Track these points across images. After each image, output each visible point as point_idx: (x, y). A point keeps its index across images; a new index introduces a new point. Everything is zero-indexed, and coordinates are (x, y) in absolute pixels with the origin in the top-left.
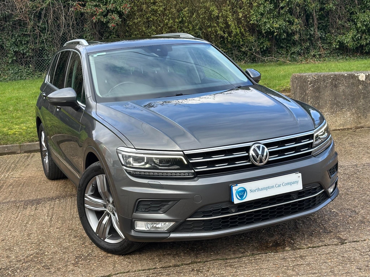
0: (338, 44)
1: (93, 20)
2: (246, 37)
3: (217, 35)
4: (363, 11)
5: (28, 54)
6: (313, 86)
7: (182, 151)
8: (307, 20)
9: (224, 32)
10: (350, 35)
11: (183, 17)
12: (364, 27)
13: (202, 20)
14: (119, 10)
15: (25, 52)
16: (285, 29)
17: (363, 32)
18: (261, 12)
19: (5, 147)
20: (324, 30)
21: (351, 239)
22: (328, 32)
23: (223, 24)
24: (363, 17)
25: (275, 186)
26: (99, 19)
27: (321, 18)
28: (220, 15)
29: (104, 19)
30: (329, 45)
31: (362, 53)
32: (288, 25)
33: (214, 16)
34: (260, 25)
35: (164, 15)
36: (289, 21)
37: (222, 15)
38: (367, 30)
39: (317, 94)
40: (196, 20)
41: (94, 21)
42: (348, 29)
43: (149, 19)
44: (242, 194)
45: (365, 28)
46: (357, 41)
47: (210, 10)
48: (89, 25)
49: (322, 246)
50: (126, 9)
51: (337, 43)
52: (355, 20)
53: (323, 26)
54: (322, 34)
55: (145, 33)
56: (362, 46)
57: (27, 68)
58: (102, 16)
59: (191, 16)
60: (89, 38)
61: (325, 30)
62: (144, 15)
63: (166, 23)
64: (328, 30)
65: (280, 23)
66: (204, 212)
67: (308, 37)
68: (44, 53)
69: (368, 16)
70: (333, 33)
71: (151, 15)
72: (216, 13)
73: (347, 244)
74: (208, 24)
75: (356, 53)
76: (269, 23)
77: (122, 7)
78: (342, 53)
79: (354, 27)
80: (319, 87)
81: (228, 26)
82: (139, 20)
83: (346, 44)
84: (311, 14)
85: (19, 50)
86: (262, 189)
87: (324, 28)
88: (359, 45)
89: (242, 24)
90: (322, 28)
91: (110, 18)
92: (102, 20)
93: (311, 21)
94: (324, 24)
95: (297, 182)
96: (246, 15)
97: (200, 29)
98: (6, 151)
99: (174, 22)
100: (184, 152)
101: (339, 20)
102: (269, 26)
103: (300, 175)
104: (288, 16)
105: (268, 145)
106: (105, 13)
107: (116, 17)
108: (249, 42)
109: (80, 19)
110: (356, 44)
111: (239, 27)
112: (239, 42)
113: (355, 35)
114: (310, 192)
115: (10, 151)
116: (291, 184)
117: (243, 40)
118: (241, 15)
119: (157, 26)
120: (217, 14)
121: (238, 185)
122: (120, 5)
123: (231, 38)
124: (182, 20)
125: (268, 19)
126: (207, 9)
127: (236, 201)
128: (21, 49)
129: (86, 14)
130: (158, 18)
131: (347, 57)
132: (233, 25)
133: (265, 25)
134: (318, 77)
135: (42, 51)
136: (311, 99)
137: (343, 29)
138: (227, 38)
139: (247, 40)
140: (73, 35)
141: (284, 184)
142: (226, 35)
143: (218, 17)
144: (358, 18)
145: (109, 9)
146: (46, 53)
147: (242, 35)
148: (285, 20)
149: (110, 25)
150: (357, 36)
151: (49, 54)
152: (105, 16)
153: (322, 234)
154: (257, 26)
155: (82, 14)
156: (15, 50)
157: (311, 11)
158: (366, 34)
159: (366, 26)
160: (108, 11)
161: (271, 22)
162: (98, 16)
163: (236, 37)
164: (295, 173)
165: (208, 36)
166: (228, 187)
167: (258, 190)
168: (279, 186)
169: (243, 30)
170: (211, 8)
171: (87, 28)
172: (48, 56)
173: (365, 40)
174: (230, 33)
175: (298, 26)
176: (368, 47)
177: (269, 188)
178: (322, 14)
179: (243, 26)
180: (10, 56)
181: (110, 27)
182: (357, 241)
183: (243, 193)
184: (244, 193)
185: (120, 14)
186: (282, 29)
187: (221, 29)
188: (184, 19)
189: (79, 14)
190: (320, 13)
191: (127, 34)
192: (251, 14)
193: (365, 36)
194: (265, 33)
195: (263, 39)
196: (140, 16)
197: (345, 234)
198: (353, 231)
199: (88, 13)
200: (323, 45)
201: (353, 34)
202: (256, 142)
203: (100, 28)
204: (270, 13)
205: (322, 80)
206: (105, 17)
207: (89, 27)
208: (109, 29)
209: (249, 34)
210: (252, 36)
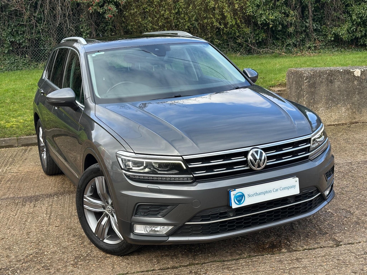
0: (334, 36)
1: (89, 10)
2: (242, 28)
3: (213, 27)
4: (358, 3)
5: (24, 44)
6: (309, 82)
7: (181, 156)
8: (303, 12)
9: (220, 24)
10: (346, 27)
11: (180, 8)
12: (359, 20)
13: (199, 12)
15: (21, 42)
16: (281, 21)
17: (358, 24)
18: (257, 4)
19: (2, 140)
20: (319, 22)
21: (346, 241)
22: (324, 24)
23: (219, 16)
24: (358, 10)
25: (272, 191)
26: (95, 10)
27: (316, 10)
28: (216, 6)
30: (324, 37)
31: (357, 45)
32: (284, 17)
33: (210, 7)
34: (255, 17)
35: (160, 6)
36: (285, 13)
37: (218, 6)
38: (362, 23)
39: (313, 90)
40: (192, 11)
41: (91, 11)
42: (343, 21)
43: (146, 10)
44: (240, 198)
45: (361, 20)
46: (352, 33)
47: (207, 1)
48: (85, 16)
49: (318, 248)
51: (332, 35)
52: (351, 12)
53: (319, 18)
54: (317, 26)
55: (141, 24)
56: (357, 39)
57: (23, 59)
58: (99, 7)
59: (187, 8)
60: (86, 28)
61: (321, 22)
62: (140, 6)
63: (162, 14)
64: (323, 22)
65: (275, 14)
66: (202, 217)
67: (304, 29)
68: (40, 43)
69: (364, 9)
70: (328, 25)
71: (148, 6)
72: (212, 4)
73: (343, 246)
74: (205, 16)
75: (351, 45)
76: (265, 15)
78: (337, 45)
79: (349, 19)
80: (315, 83)
81: (224, 18)
82: (135, 10)
83: (341, 36)
84: (307, 6)
85: (15, 40)
86: (260, 194)
87: (319, 20)
88: (354, 38)
89: (238, 15)
90: (317, 20)
91: (107, 9)
92: (99, 11)
93: (307, 13)
94: (320, 16)
95: (294, 187)
96: (242, 7)
97: (196, 20)
98: (4, 144)
99: (171, 13)
100: (183, 157)
101: (335, 12)
102: (265, 18)
103: (297, 179)
104: (284, 7)
105: (265, 150)
106: (101, 3)
107: (113, 7)
108: (245, 33)
109: (76, 9)
110: (351, 36)
111: (235, 19)
112: (235, 33)
113: (350, 28)
114: (307, 196)
115: (7, 145)
116: (288, 188)
117: (238, 31)
118: (237, 6)
119: (153, 17)
120: (213, 6)
121: (236, 189)
123: (227, 29)
124: (179, 11)
125: (264, 10)
127: (234, 206)
128: (17, 40)
129: (82, 5)
130: (154, 9)
131: (342, 49)
132: (229, 16)
133: (261, 17)
134: (314, 72)
135: (38, 41)
136: (306, 94)
137: (338, 21)
138: (223, 30)
139: (243, 32)
140: (69, 25)
141: (281, 189)
142: (222, 26)
143: (214, 9)
144: (353, 11)
146: (42, 44)
147: (238, 26)
148: (280, 13)
149: (107, 16)
150: (352, 29)
151: (45, 45)
152: (102, 6)
153: (317, 236)
154: (253, 17)
155: (78, 4)
156: (11, 41)
157: (307, 3)
158: (361, 26)
159: (361, 18)
160: (105, 2)
161: (267, 14)
162: (94, 6)
163: (231, 28)
164: (292, 178)
165: (204, 27)
166: (226, 192)
167: (256, 195)
168: (277, 190)
169: (239, 21)
171: (84, 18)
172: (44, 46)
173: (360, 33)
174: (226, 25)
175: (293, 18)
176: (363, 39)
177: (266, 192)
178: (317, 6)
179: (239, 18)
180: (6, 46)
181: (107, 18)
182: (352, 244)
183: (241, 198)
184: (242, 198)
185: (117, 5)
186: (278, 21)
187: (217, 21)
188: (181, 10)
189: (75, 4)
190: (316, 5)
191: (123, 25)
192: (247, 5)
193: (360, 28)
194: (261, 24)
195: (258, 31)
196: (137, 7)
197: (341, 236)
198: (348, 233)
199: (84, 3)
200: (318, 37)
201: (349, 27)
202: (254, 146)
203: (96, 19)
204: (266, 5)
205: (317, 75)
206: (102, 8)
207: (85, 17)
208: (105, 19)
209: (245, 26)
210: (248, 27)
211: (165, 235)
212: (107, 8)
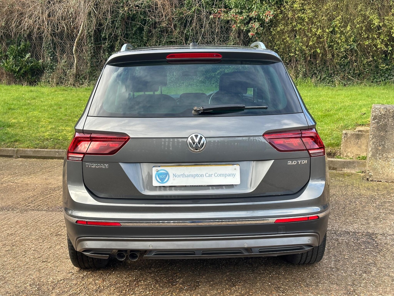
1: (233, 29)
3: (377, 50)
6: (378, 123)
9: (387, 45)
11: (336, 26)
13: (358, 31)
14: (261, 17)
26: (239, 27)
28: (380, 25)
29: (244, 28)
33: (374, 26)
35: (312, 23)
39: (382, 134)
40: (350, 31)
43: (294, 29)
50: (268, 16)
58: (243, 25)
59: (345, 26)
62: (289, 24)
72: (376, 22)
74: (366, 36)
77: (264, 15)
82: (283, 27)
92: (242, 28)
98: (57, 155)
99: (324, 32)
106: (247, 21)
107: (256, 25)
109: (225, 27)
115: (60, 156)
120: (377, 24)
122: (263, 12)
124: (334, 30)
126: (365, 17)
136: (373, 138)
143: (379, 28)
145: (252, 16)
149: (249, 35)
155: (228, 22)
160: (251, 19)
162: (239, 23)
170: (371, 17)
171: (232, 37)
188: (336, 29)
189: (225, 22)
191: (270, 44)
196: (285, 25)
206: (247, 26)
212: (252, 25)
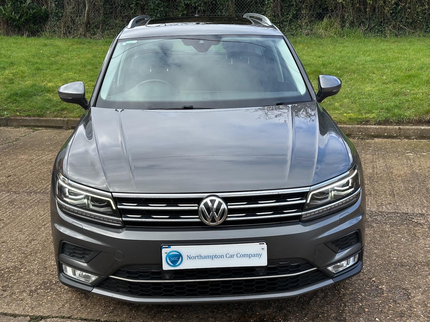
5: (199, 8)
7: (111, 193)
15: (197, 5)
25: (225, 256)
44: (175, 259)
66: (128, 272)
68: (217, 8)
85: (190, 3)
86: (206, 257)
95: (259, 255)
100: (113, 194)
103: (265, 246)
105: (227, 200)
114: (288, 270)
116: (249, 256)
121: (171, 246)
127: (166, 267)
128: (193, 2)
135: (215, 5)
141: (239, 255)
146: (219, 8)
151: (223, 9)
156: (186, 3)
164: (258, 243)
167: (199, 258)
168: (232, 256)
172: (221, 11)
177: (216, 256)
180: (180, 9)
183: (177, 258)
184: (179, 259)
202: (213, 193)
211: (89, 284)
